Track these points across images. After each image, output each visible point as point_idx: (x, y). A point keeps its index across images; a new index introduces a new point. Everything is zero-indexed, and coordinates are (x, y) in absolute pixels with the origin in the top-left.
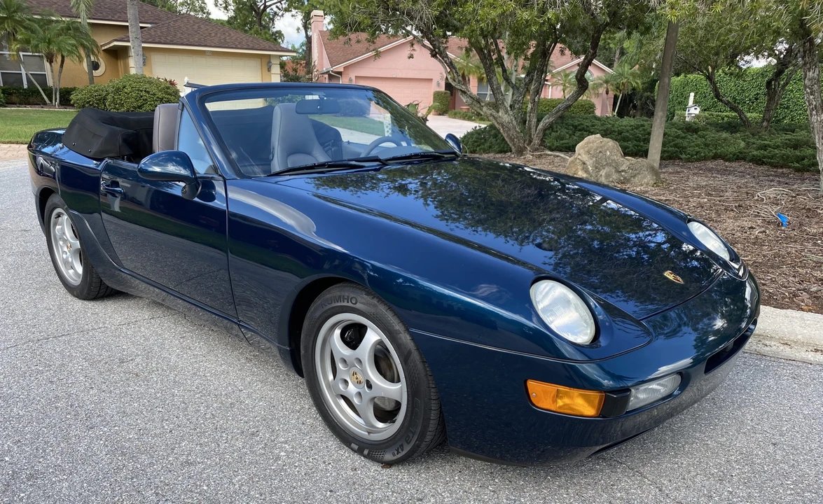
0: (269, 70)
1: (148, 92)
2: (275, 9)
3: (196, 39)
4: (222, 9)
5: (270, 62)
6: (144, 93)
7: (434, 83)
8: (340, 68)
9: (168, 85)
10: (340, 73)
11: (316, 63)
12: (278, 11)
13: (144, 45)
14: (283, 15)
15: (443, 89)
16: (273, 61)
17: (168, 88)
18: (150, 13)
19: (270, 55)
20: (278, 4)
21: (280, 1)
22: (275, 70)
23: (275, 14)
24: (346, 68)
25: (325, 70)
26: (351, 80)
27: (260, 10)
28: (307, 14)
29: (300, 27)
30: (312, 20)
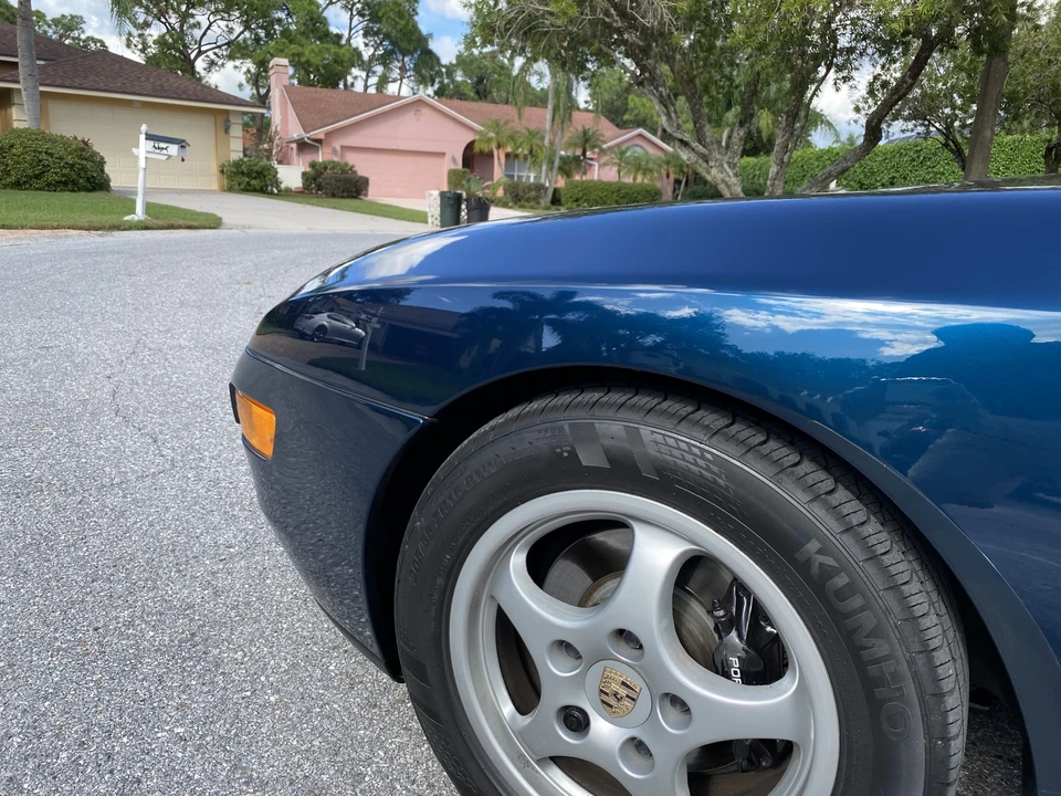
0: (227, 131)
1: (51, 155)
2: (213, 57)
3: (119, 84)
4: (138, 53)
5: (228, 121)
6: (44, 156)
7: (448, 158)
8: (319, 133)
9: (82, 145)
10: (319, 141)
11: (279, 128)
12: (216, 59)
13: (42, 89)
14: (223, 65)
15: (460, 166)
16: (232, 119)
17: (82, 150)
18: (42, 46)
19: (227, 112)
20: (217, 50)
21: (219, 47)
22: (237, 131)
23: (212, 63)
24: (328, 134)
25: (295, 136)
26: (335, 151)
27: (192, 56)
28: (263, 65)
29: (244, 82)
30: (271, 72)
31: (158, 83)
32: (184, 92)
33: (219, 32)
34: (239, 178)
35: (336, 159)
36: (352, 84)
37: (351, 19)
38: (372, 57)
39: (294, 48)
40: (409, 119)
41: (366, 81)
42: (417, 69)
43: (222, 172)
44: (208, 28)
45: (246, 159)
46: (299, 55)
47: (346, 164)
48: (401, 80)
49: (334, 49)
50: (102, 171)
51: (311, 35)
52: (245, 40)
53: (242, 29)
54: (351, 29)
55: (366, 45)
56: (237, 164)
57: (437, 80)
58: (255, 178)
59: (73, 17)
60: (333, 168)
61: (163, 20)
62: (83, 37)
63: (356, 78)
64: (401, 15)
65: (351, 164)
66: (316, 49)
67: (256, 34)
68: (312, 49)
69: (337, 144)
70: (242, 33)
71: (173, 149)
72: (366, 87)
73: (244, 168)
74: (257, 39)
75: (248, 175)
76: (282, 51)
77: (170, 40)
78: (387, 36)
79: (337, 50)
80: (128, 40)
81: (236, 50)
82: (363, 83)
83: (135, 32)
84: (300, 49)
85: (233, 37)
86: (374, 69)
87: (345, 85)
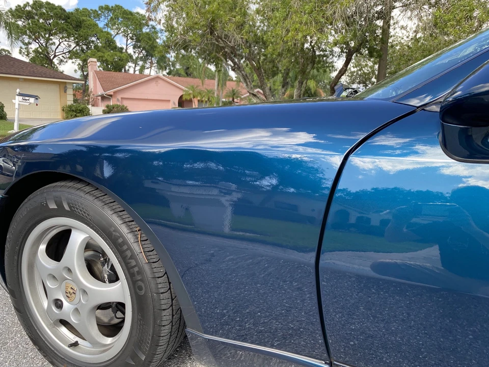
0: (65, 92)
2: (62, 58)
3: (13, 71)
4: (25, 56)
5: (66, 87)
7: (171, 103)
8: (111, 92)
10: (111, 96)
11: (92, 90)
12: (63, 59)
14: (67, 61)
15: (177, 106)
16: (68, 86)
19: (66, 82)
20: (63, 55)
21: (65, 53)
22: (70, 92)
23: (61, 61)
24: (115, 92)
25: (100, 94)
26: (118, 100)
27: (52, 58)
28: (85, 61)
29: (77, 69)
30: (89, 65)
31: (32, 70)
32: (44, 74)
33: (64, 47)
34: (71, 113)
35: (118, 104)
36: (128, 70)
37: (127, 41)
38: (137, 58)
39: (100, 54)
40: (153, 85)
41: (135, 68)
42: (158, 62)
43: (63, 110)
44: (59, 45)
45: (74, 104)
46: (102, 57)
47: (123, 106)
48: (151, 68)
49: (118, 54)
50: (3, 111)
51: (108, 48)
52: (76, 50)
53: (75, 45)
54: (127, 45)
55: (135, 52)
56: (70, 107)
57: (168, 68)
58: (79, 113)
60: (117, 108)
61: (37, 41)
63: (130, 67)
64: (150, 39)
65: (125, 106)
66: (110, 54)
67: (82, 48)
68: (108, 54)
69: (119, 97)
70: (75, 47)
71: (32, 100)
72: (135, 71)
73: (74, 109)
74: (82, 50)
75: (76, 111)
76: (94, 55)
77: (41, 50)
78: (144, 48)
79: (120, 55)
80: (20, 50)
81: (73, 55)
82: (133, 69)
83: (24, 47)
84: (103, 54)
85: (71, 49)
86: (138, 63)
87: (125, 70)
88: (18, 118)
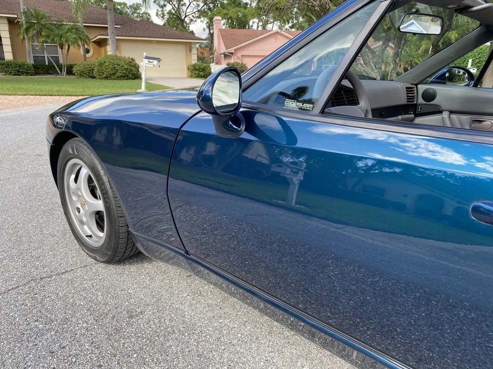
0: (190, 51)
1: (119, 65)
2: (192, 17)
3: (147, 34)
5: (191, 47)
6: (115, 66)
8: (232, 50)
9: (131, 60)
10: (232, 53)
11: (217, 48)
12: (193, 19)
13: (117, 37)
14: (196, 21)
16: (193, 46)
17: (131, 62)
18: (120, 19)
19: (191, 43)
20: (193, 14)
21: (194, 13)
22: (194, 51)
23: (191, 20)
24: (235, 50)
25: (222, 52)
26: (238, 58)
27: (183, 18)
28: (211, 19)
29: (206, 28)
30: (214, 23)
31: (163, 32)
32: (173, 35)
33: (194, 6)
34: (195, 72)
35: (238, 61)
36: (252, 26)
39: (225, 11)
40: (271, 41)
41: (258, 24)
43: (188, 69)
44: (189, 5)
45: (198, 63)
46: (227, 14)
47: (242, 63)
48: (274, 22)
49: (242, 10)
50: (138, 71)
51: (233, 5)
52: (204, 9)
53: (203, 4)
56: (194, 66)
57: (290, 21)
58: (201, 71)
59: (137, 4)
60: (237, 65)
61: (171, 3)
62: (141, 12)
63: (253, 23)
65: (245, 63)
66: (234, 11)
67: (209, 6)
68: (232, 12)
69: (239, 54)
70: (203, 6)
71: (155, 62)
72: (258, 27)
73: (197, 67)
74: (210, 9)
75: (199, 70)
76: (219, 13)
77: (174, 12)
79: (244, 11)
80: (157, 13)
81: (202, 13)
82: (256, 25)
83: (160, 9)
84: (227, 11)
85: (199, 9)
87: (249, 26)
88: (145, 77)
